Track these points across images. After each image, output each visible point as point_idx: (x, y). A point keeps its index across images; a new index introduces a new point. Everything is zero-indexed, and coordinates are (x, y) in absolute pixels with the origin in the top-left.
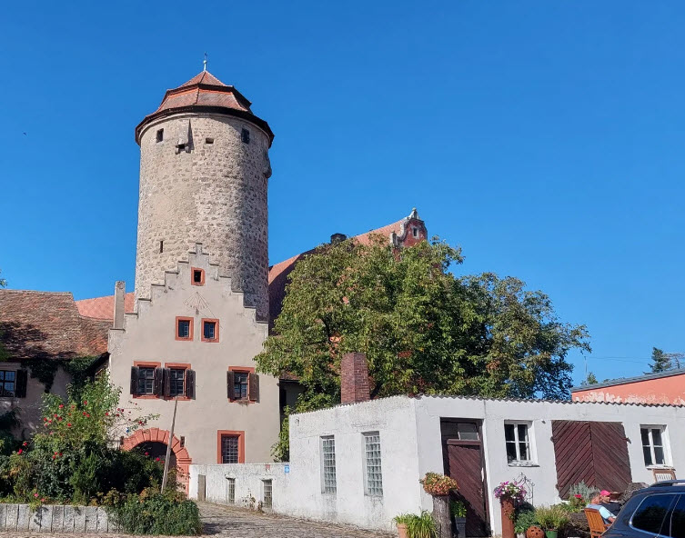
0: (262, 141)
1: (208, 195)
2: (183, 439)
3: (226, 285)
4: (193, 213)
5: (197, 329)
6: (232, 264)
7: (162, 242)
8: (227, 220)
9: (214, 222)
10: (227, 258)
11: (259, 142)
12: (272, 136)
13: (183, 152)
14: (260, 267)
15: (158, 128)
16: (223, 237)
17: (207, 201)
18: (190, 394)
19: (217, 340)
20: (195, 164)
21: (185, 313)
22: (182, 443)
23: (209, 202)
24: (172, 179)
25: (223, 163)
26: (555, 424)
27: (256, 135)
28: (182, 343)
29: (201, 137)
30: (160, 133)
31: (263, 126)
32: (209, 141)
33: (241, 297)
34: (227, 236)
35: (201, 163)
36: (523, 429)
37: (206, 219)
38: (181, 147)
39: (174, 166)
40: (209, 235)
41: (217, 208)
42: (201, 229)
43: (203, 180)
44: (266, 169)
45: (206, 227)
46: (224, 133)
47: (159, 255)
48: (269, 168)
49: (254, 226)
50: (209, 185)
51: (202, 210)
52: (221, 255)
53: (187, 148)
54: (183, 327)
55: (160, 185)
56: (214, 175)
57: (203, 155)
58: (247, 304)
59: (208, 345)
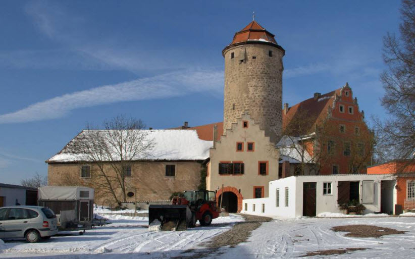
0: (279, 54)
1: (253, 82)
2: (240, 190)
3: (257, 127)
4: (247, 92)
5: (245, 147)
6: (265, 114)
7: (234, 105)
8: (263, 93)
9: (257, 95)
10: (262, 111)
11: (277, 55)
12: (283, 51)
13: (243, 63)
14: (278, 113)
15: (231, 51)
16: (261, 102)
17: (253, 85)
18: (242, 172)
19: (254, 151)
20: (248, 68)
21: (240, 140)
22: (240, 192)
23: (255, 86)
24: (237, 76)
25: (260, 67)
26: (339, 182)
27: (275, 52)
28: (239, 153)
29: (250, 56)
30: (233, 54)
31: (279, 48)
32: (254, 58)
33: (263, 132)
34: (263, 101)
35: (251, 68)
36: (329, 184)
37: (253, 94)
38: (242, 61)
39: (239, 70)
40: (254, 101)
41: (258, 88)
42: (251, 98)
43: (252, 75)
44: (281, 68)
45: (253, 97)
46: (261, 52)
47: (233, 111)
48: (283, 67)
49: (275, 95)
50: (254, 78)
51: (251, 90)
52: (260, 110)
53: (244, 61)
54: (240, 147)
55: (233, 78)
56: (256, 73)
57: (251, 64)
58: (266, 135)
59: (250, 152)
